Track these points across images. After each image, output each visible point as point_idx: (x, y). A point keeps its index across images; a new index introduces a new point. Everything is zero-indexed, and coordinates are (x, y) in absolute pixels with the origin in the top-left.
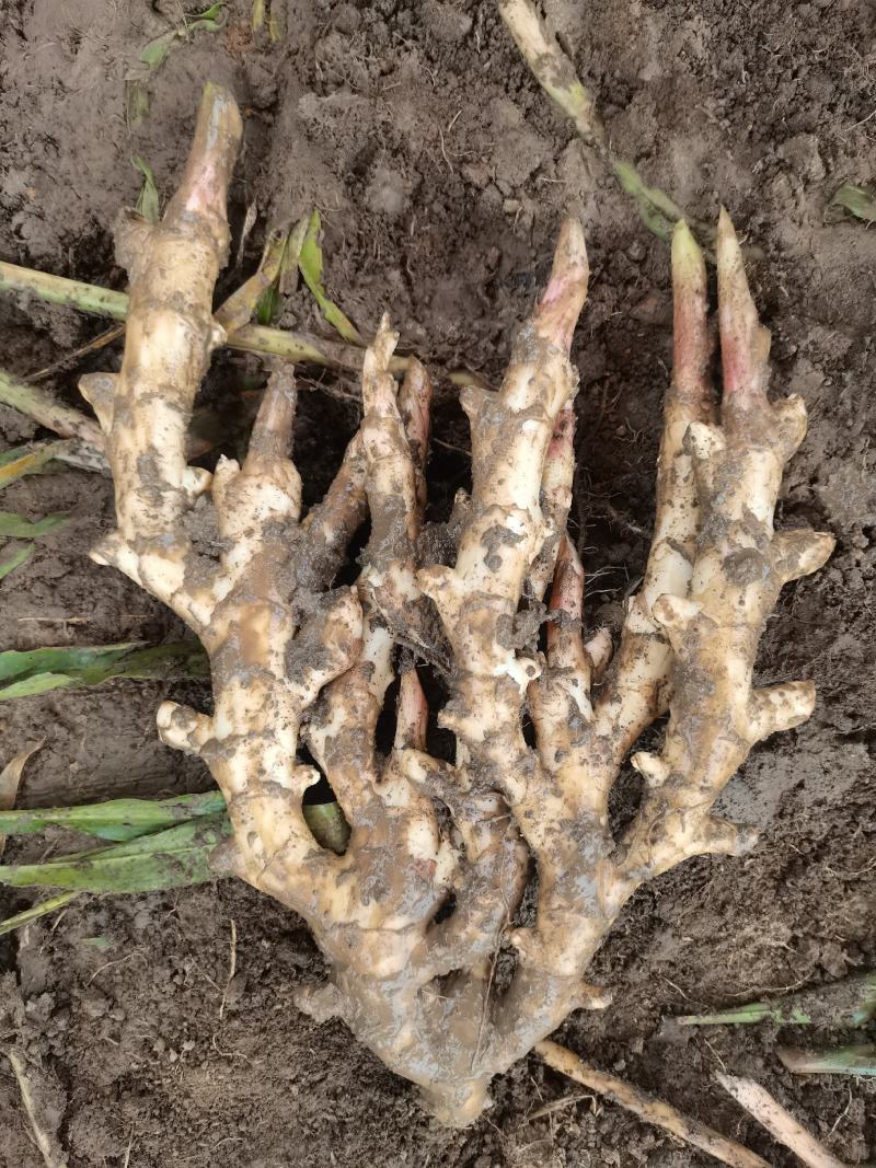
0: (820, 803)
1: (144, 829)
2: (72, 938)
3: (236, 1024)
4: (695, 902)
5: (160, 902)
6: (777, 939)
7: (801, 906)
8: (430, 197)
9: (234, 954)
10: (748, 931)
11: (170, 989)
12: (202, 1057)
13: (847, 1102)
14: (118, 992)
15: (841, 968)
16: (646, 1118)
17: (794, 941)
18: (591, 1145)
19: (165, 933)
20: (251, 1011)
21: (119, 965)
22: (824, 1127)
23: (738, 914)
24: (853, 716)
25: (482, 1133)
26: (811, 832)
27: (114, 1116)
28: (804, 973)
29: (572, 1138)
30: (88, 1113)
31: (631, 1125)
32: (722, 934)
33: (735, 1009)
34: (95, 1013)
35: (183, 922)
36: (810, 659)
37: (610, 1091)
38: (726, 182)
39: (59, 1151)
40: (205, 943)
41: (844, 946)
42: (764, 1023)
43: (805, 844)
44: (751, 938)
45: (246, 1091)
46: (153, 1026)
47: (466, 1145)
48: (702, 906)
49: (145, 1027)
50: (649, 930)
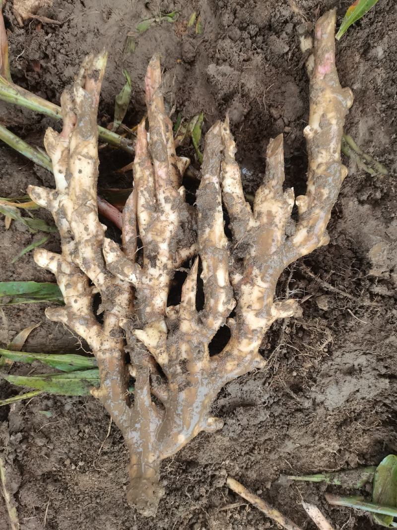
0: (363, 399)
1: (78, 368)
2: (34, 410)
3: (106, 457)
4: (304, 430)
5: (78, 399)
6: (333, 450)
7: (345, 437)
8: (253, 117)
9: (110, 427)
10: (322, 445)
11: (77, 438)
12: (87, 469)
13: (349, 518)
14: (52, 436)
15: (355, 464)
16: (268, 516)
17: (339, 451)
18: (243, 524)
19: (78, 413)
20: (113, 452)
21: (54, 424)
22: (338, 527)
23: (320, 438)
24: (386, 367)
25: (199, 514)
26: (356, 409)
27: (40, 489)
28: (341, 465)
29: (236, 520)
30: (29, 486)
31: (261, 517)
32: (312, 445)
33: (311, 476)
34: (41, 444)
35: (88, 410)
36: (376, 343)
37: (256, 503)
38: (379, 139)
39: (14, 501)
40: (97, 420)
41: (358, 455)
42: (322, 482)
43: (353, 413)
44: (323, 448)
45: (103, 486)
46: (65, 453)
47: (192, 518)
48: (306, 432)
49: (62, 453)
50: (283, 439)
